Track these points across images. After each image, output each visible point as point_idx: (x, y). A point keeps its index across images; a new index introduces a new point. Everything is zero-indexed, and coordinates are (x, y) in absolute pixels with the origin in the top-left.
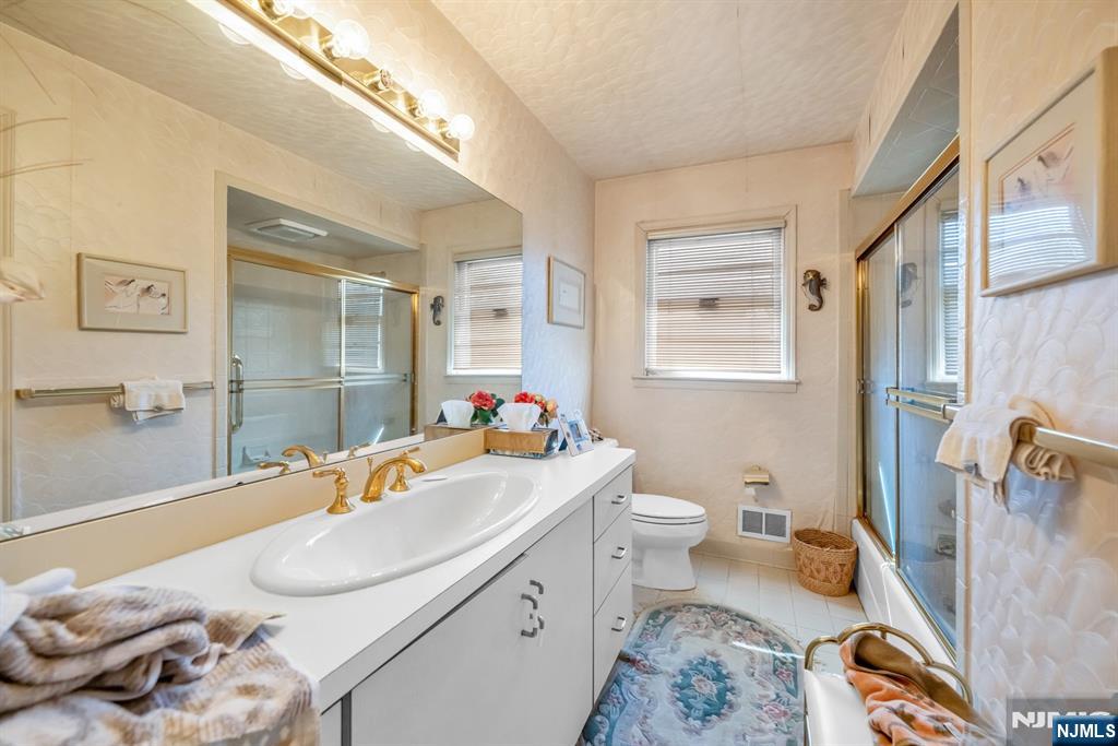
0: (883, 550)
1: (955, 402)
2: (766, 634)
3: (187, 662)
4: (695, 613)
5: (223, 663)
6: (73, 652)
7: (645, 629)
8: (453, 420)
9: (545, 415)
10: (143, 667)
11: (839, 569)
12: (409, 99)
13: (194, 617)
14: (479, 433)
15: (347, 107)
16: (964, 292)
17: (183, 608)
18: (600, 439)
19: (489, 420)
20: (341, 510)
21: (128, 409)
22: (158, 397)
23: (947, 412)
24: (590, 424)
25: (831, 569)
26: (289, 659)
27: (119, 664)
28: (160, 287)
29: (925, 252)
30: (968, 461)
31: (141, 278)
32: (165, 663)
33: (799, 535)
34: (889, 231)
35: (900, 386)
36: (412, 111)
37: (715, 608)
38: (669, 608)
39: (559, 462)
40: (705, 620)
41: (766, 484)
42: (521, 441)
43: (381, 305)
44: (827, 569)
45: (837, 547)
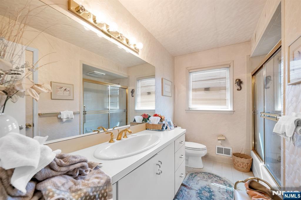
0: (260, 159)
1: (280, 115)
2: (224, 181)
3: (84, 171)
4: (203, 175)
5: (91, 172)
6: (64, 166)
7: (189, 178)
8: (137, 121)
9: (161, 120)
10: (76, 171)
11: (246, 164)
12: (127, 40)
13: (86, 161)
14: (144, 124)
15: (112, 43)
16: (283, 84)
17: (84, 159)
18: (176, 127)
19: (147, 121)
20: (112, 142)
21: (61, 118)
22: (68, 115)
23: (277, 118)
24: (174, 123)
25: (244, 164)
26: (105, 172)
27: (72, 169)
28: (68, 89)
29: (274, 72)
30: (282, 132)
31: (64, 87)
32: (80, 171)
33: (234, 155)
34: (262, 67)
35: (265, 112)
36: (128, 43)
37: (209, 173)
38: (196, 173)
39: (165, 132)
40: (206, 177)
41: (224, 140)
42: (155, 127)
43: (118, 92)
44: (243, 164)
45: (246, 158)
